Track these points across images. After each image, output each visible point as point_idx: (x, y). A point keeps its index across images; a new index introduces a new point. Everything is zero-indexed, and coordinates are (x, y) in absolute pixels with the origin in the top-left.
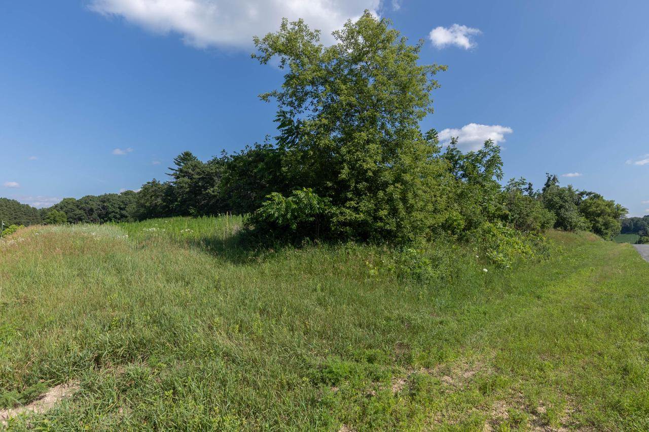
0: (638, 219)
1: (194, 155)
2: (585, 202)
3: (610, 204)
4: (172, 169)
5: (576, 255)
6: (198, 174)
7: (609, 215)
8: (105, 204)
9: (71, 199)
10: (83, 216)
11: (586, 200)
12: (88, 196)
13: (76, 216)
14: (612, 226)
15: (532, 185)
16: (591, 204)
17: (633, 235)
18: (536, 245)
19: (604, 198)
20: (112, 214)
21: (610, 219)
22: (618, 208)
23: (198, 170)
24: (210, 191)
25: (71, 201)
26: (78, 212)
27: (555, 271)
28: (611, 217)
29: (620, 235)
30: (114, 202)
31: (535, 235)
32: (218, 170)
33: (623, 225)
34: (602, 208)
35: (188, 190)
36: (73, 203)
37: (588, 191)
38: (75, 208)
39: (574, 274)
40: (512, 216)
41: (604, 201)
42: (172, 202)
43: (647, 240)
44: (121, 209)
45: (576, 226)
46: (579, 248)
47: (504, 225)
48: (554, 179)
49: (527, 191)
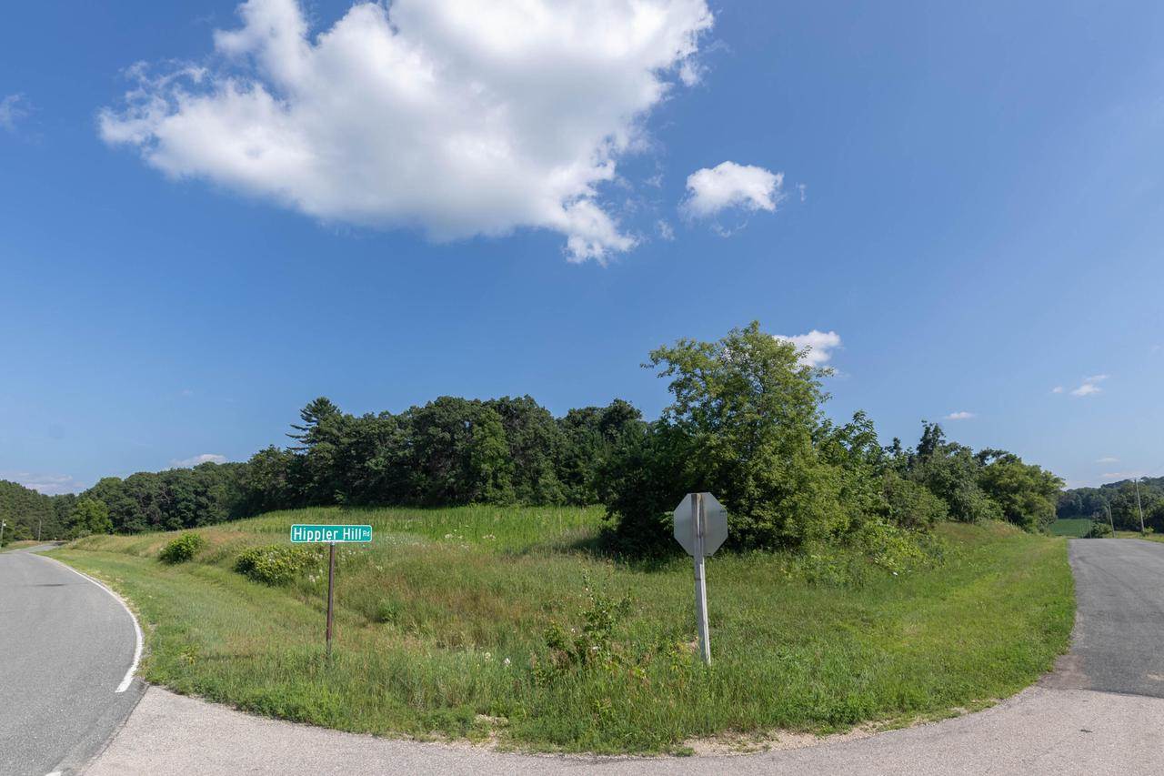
0: (1091, 492)
1: (333, 403)
2: (990, 468)
3: (1033, 472)
4: (297, 427)
5: (980, 559)
6: (348, 435)
7: (1033, 491)
8: (172, 487)
9: (113, 479)
10: (135, 507)
11: (993, 465)
12: (141, 474)
13: (122, 508)
14: (1040, 509)
15: (899, 442)
16: (1001, 472)
17: (1082, 520)
18: (925, 546)
19: (1023, 462)
20: (183, 503)
21: (1035, 496)
22: (1047, 477)
23: (346, 430)
24: (371, 463)
25: (114, 482)
26: (127, 501)
27: (955, 577)
28: (1036, 494)
29: (1058, 521)
30: (186, 482)
31: (921, 532)
32: (383, 430)
33: (1060, 506)
34: (1020, 478)
35: (331, 462)
36: (117, 485)
37: (995, 449)
38: (121, 494)
39: (977, 580)
40: (894, 510)
41: (1023, 466)
42: (303, 482)
43: (1106, 529)
44: (196, 493)
45: (977, 513)
46: (984, 549)
47: (885, 523)
48: (936, 430)
49: (891, 451)
